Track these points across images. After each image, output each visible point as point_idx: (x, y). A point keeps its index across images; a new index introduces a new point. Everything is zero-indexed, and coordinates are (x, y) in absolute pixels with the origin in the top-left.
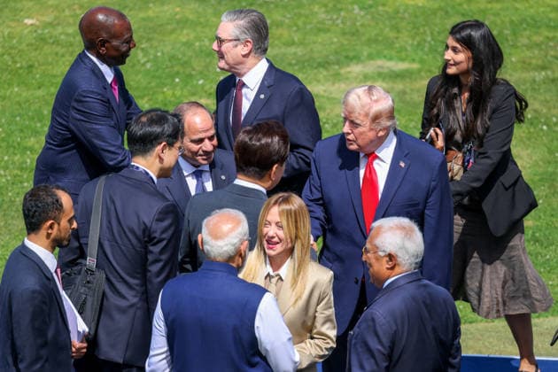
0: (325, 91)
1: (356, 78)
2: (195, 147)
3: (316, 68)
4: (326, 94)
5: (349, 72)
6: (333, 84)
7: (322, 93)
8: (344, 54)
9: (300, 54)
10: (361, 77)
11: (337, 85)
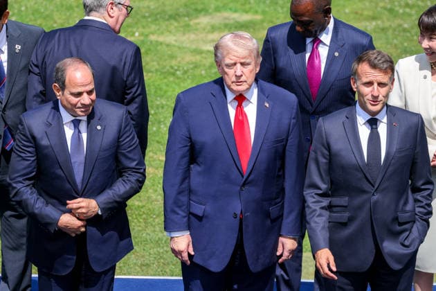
0: (176, 41)
1: (204, 29)
2: (74, 100)
3: (168, 20)
4: (177, 44)
5: (199, 24)
6: (184, 34)
7: (174, 43)
8: (193, 7)
9: (152, 7)
10: (209, 27)
11: (187, 36)
